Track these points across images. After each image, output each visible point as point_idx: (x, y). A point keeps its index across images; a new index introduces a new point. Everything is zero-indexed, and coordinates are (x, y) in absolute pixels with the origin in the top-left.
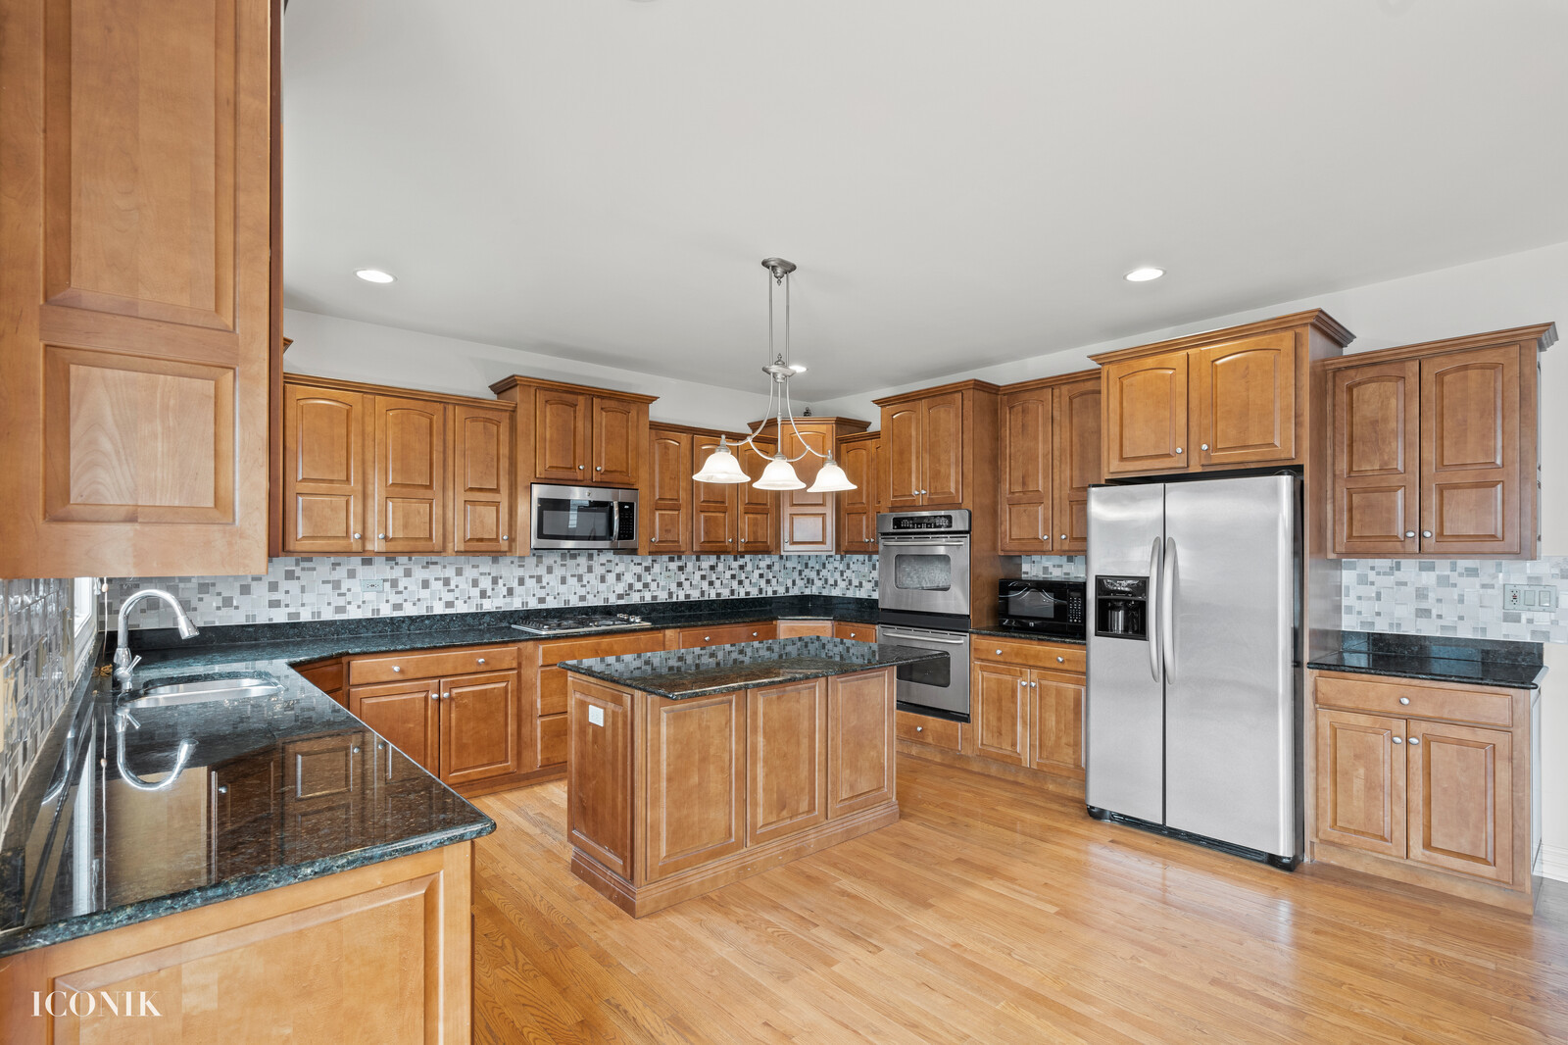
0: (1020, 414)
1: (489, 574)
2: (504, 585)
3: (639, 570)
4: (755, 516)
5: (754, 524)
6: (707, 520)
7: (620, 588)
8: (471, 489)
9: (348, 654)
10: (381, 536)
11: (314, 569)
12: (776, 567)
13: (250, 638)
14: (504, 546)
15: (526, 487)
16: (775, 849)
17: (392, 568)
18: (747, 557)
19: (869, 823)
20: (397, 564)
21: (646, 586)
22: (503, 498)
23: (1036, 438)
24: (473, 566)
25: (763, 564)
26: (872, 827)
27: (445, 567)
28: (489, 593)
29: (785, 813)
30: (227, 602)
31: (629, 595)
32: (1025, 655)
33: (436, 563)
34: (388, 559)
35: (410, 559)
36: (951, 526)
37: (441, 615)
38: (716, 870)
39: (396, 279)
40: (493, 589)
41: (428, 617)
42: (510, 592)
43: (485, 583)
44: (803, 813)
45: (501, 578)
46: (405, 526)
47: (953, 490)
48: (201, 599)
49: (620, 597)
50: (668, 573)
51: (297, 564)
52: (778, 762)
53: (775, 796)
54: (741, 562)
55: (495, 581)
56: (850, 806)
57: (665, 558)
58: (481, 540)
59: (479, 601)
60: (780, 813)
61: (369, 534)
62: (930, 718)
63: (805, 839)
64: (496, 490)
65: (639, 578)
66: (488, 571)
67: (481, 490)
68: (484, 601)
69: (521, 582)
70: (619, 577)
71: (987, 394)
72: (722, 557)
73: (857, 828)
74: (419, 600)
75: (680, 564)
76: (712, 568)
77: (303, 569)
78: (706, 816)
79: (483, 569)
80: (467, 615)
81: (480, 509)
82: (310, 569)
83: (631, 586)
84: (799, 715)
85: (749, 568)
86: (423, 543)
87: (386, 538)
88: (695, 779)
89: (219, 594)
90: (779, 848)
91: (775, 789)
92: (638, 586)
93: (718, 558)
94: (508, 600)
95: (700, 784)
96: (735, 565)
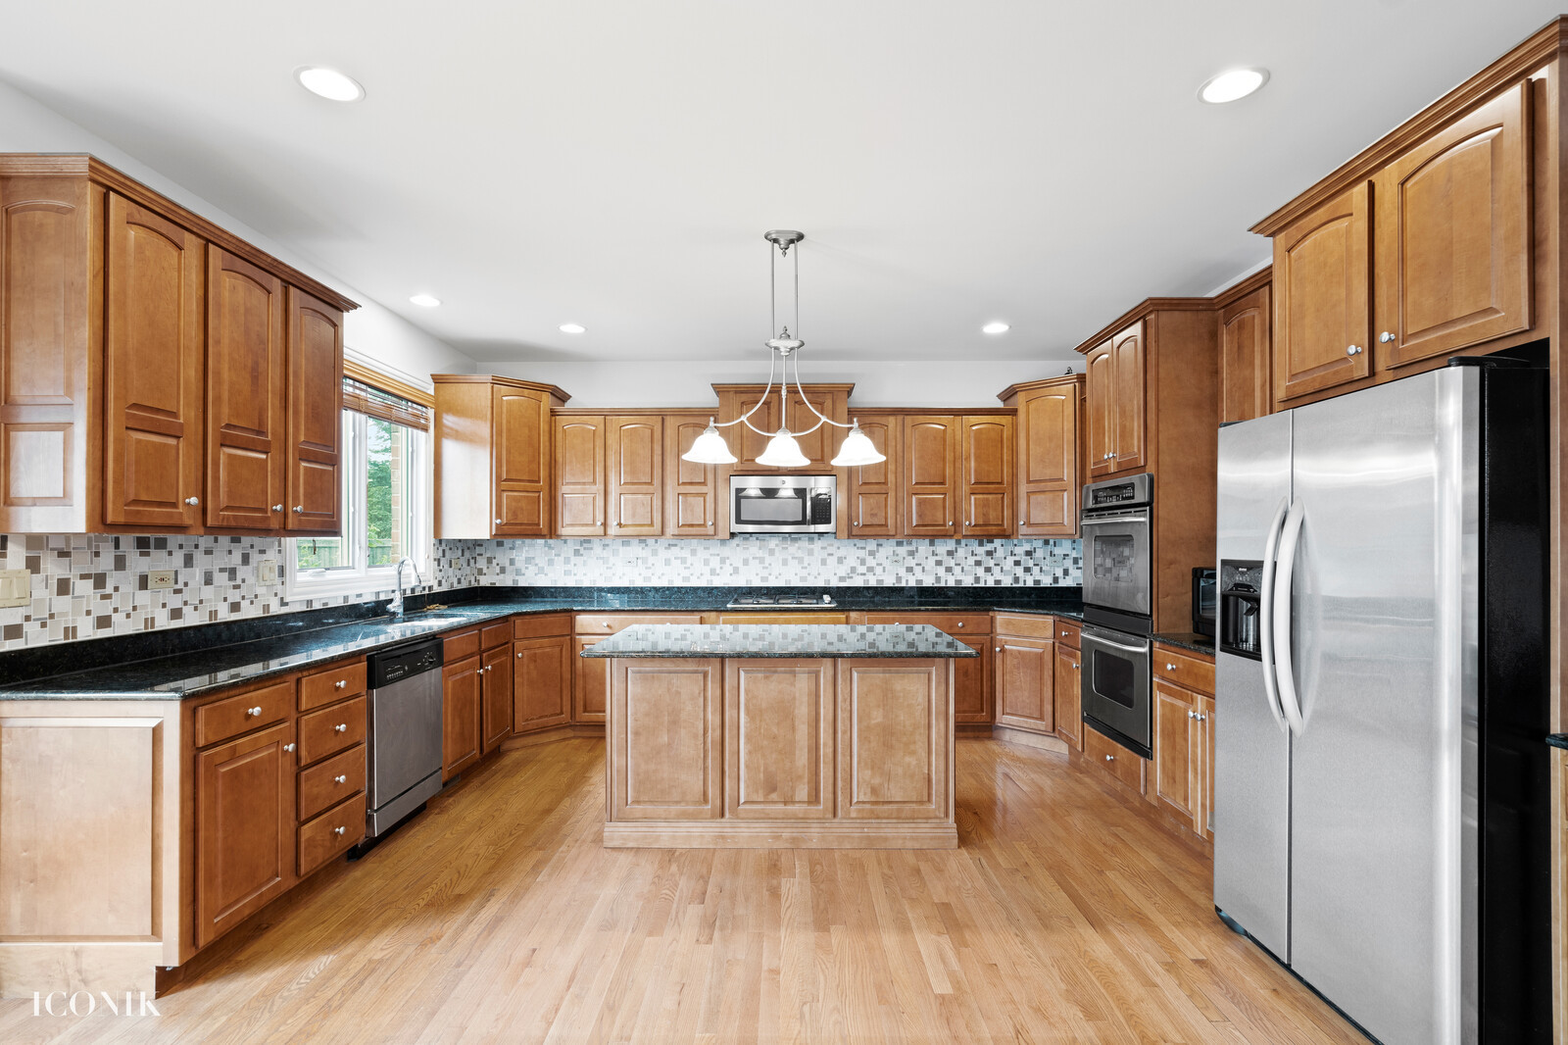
0: (1236, 332)
1: (718, 555)
2: (731, 565)
3: (862, 553)
4: (985, 496)
5: (983, 506)
6: (920, 503)
7: (843, 571)
8: (684, 483)
9: (572, 610)
10: (615, 523)
11: (591, 549)
12: (1039, 554)
13: (552, 596)
14: (711, 530)
15: (726, 479)
16: (764, 830)
17: (643, 549)
18: (997, 542)
19: (905, 838)
20: (647, 545)
21: (871, 569)
22: (709, 489)
23: (1252, 364)
24: (705, 548)
25: (1020, 550)
26: (909, 844)
27: (682, 548)
28: (718, 571)
29: (774, 796)
30: (541, 570)
31: (852, 577)
32: (1196, 674)
33: (676, 545)
34: (641, 541)
35: (656, 542)
36: (1133, 498)
37: (678, 588)
38: (691, 830)
39: (586, 329)
40: (721, 568)
41: (668, 588)
42: (736, 570)
43: (715, 562)
44: (800, 802)
45: (728, 558)
46: (634, 515)
47: (1136, 450)
48: (527, 568)
49: (842, 579)
50: (896, 558)
51: (581, 545)
52: (765, 742)
53: (762, 775)
54: (989, 547)
55: (723, 561)
56: (872, 811)
57: (893, 542)
58: (692, 525)
59: (710, 577)
60: (768, 794)
61: (609, 522)
62: (1119, 746)
63: (805, 830)
64: (704, 483)
65: (863, 562)
66: (717, 552)
67: (691, 483)
68: (713, 578)
69: (746, 562)
70: (840, 560)
71: (1189, 314)
72: (963, 542)
73: (886, 839)
74: (663, 574)
75: (910, 548)
76: (950, 553)
77: (585, 549)
78: (676, 776)
79: (712, 551)
80: (698, 588)
81: (691, 499)
82: (588, 549)
83: (853, 570)
84: (794, 698)
85: (1000, 553)
86: (647, 528)
87: (620, 525)
88: (665, 739)
89: (536, 565)
90: (769, 830)
91: (762, 769)
92: (862, 569)
93: (958, 542)
94: (734, 577)
95: (669, 744)
96: (981, 550)
